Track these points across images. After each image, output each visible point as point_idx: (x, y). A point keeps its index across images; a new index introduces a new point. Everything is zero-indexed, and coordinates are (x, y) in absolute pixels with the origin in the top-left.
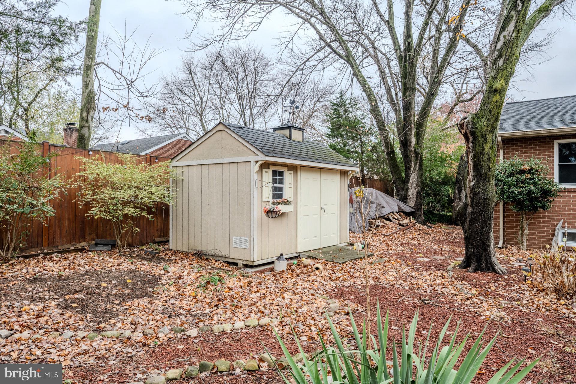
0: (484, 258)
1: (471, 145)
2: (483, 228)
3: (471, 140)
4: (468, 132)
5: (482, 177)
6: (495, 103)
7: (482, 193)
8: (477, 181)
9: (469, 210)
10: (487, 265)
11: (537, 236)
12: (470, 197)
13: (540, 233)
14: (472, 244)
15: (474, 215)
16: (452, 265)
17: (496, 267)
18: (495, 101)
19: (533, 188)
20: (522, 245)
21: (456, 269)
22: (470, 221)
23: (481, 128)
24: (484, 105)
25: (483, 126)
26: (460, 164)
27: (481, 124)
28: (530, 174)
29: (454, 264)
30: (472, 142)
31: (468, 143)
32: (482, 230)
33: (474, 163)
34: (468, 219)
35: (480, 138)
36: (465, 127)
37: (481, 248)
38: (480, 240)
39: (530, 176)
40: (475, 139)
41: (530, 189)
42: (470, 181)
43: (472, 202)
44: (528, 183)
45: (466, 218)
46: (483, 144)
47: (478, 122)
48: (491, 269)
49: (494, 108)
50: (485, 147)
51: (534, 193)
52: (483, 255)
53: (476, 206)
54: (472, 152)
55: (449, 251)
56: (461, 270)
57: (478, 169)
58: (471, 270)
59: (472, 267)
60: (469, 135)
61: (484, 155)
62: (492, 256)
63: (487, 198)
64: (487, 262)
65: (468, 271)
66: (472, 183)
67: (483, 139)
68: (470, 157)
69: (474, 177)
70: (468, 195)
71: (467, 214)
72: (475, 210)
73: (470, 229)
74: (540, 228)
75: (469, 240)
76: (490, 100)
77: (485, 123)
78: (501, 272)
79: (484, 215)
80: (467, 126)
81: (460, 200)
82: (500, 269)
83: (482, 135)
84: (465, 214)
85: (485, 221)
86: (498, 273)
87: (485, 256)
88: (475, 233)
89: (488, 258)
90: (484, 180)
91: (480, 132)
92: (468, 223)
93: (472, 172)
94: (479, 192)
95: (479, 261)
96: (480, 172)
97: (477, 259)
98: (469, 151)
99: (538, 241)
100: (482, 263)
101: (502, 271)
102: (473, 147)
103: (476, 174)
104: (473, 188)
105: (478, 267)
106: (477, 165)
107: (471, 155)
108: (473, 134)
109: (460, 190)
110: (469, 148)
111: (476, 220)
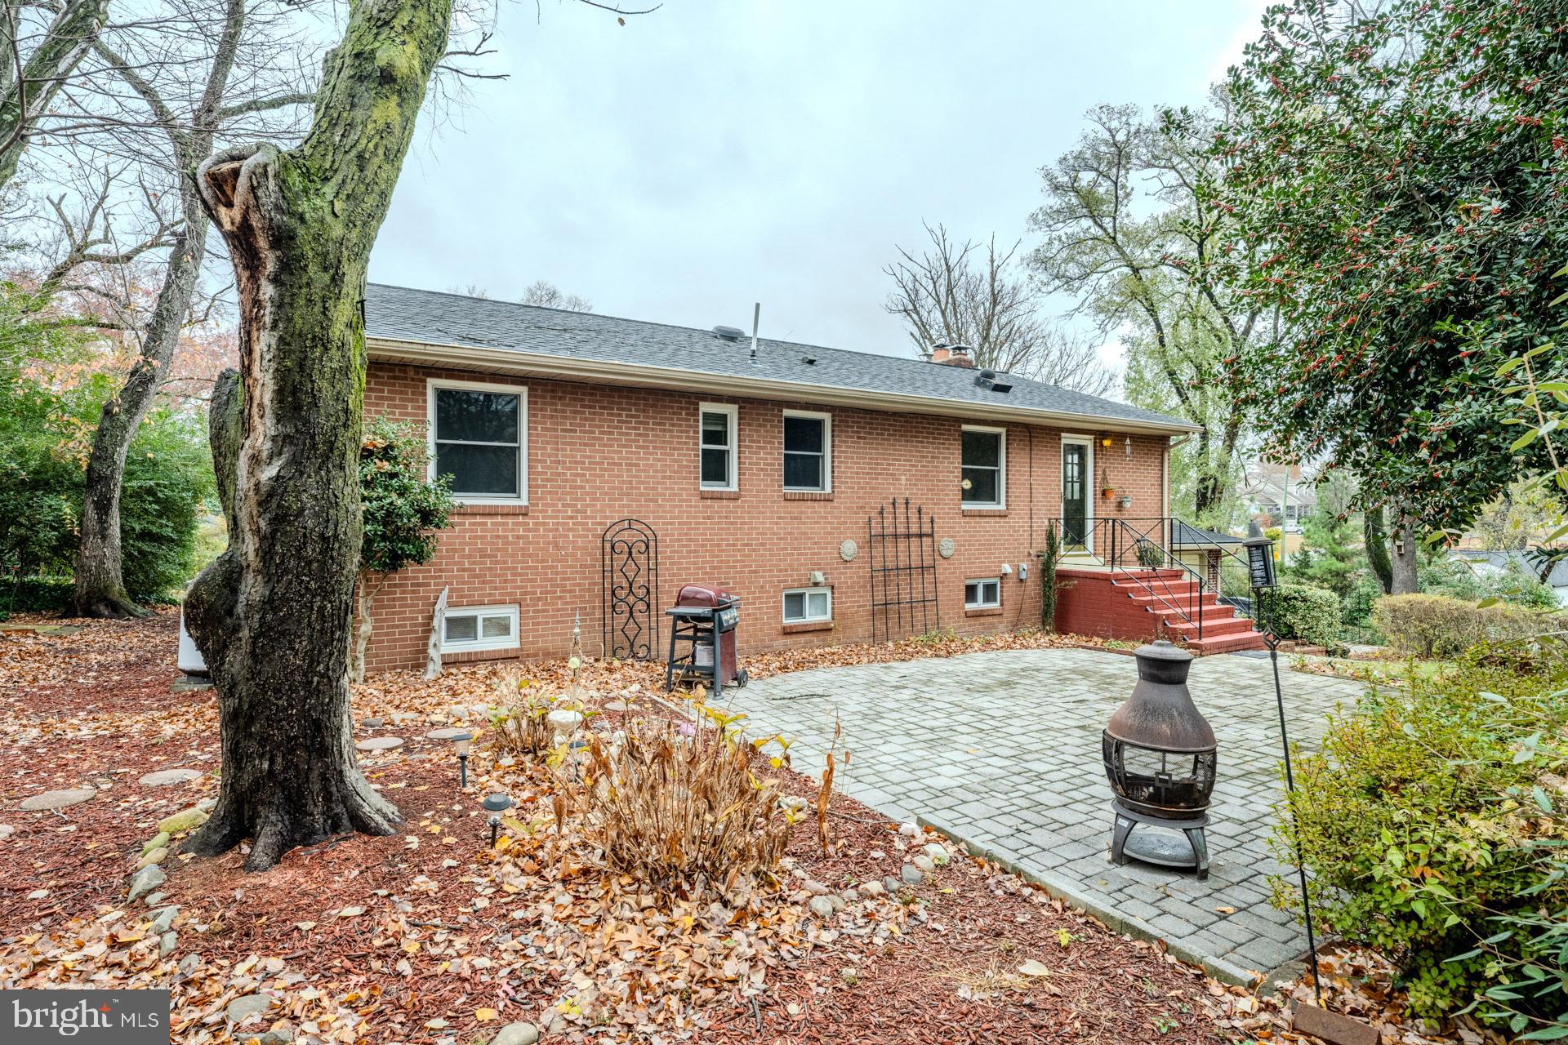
0: (316, 787)
1: (268, 291)
2: (314, 662)
3: (270, 266)
4: (255, 221)
5: (314, 446)
6: (380, 133)
7: (317, 515)
8: (294, 461)
9: (252, 589)
10: (328, 813)
11: (387, 634)
12: (257, 532)
13: (393, 627)
14: (263, 741)
15: (275, 610)
16: (155, 851)
17: (367, 809)
18: (381, 124)
19: (399, 502)
20: (354, 668)
21: (181, 867)
22: (254, 640)
23: (322, 221)
24: (333, 124)
25: (329, 218)
26: (101, 430)
27: (318, 202)
28: (388, 460)
29: (162, 837)
30: (275, 280)
31: (254, 278)
32: (311, 670)
33: (282, 376)
34: (245, 633)
35: (312, 269)
36: (240, 196)
37: (307, 748)
38: (304, 714)
39: (387, 466)
40: (290, 267)
41: (391, 504)
42: (255, 459)
43: (266, 553)
44: (386, 488)
45: (237, 629)
46: (324, 300)
47: (306, 191)
48: (346, 821)
49: (374, 153)
50: (333, 313)
51: (401, 516)
52: (314, 776)
53: (286, 571)
54: (274, 327)
55: (100, 741)
56: (206, 865)
57: (297, 407)
58: (261, 858)
59: (267, 837)
60: (262, 243)
61: (326, 349)
62: (346, 767)
63: (336, 536)
64: (328, 798)
65: (249, 867)
66: (269, 473)
67: (327, 278)
68: (259, 347)
69: (281, 442)
70: (245, 525)
71: (240, 609)
72: (280, 590)
73: (253, 674)
74: (394, 613)
75: (251, 720)
76: (359, 114)
77: (338, 206)
78: (386, 826)
79: (322, 609)
80: (253, 189)
81: (104, 538)
82: (379, 811)
83: (325, 255)
84: (230, 612)
85: (322, 631)
86: (376, 832)
87: (324, 778)
88: (277, 691)
89: (332, 778)
90: (326, 458)
91: (317, 238)
92: (246, 648)
93: (269, 420)
94: (302, 510)
95: (295, 806)
96: (306, 422)
97: (288, 799)
98: (258, 319)
99: (389, 648)
100: (310, 808)
101: (385, 816)
102: (279, 306)
103: (290, 430)
104: (271, 494)
105: (293, 831)
106: (295, 391)
107: (265, 341)
108: (282, 239)
109: (103, 507)
110: (257, 303)
111: (283, 634)
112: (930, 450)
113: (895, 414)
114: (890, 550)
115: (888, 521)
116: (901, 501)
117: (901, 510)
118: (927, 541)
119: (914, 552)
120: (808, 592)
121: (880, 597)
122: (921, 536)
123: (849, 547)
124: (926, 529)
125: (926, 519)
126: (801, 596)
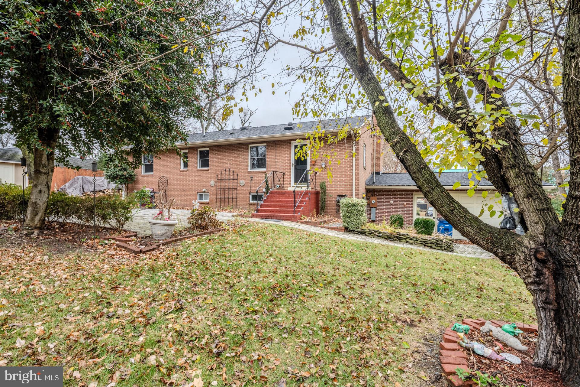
112: (237, 154)
113: (226, 145)
114: (223, 184)
115: (223, 176)
116: (227, 170)
117: (227, 172)
118: (235, 181)
119: (231, 184)
120: (204, 194)
121: (219, 197)
122: (233, 179)
123: (212, 183)
124: (235, 177)
125: (235, 174)
126: (202, 195)
